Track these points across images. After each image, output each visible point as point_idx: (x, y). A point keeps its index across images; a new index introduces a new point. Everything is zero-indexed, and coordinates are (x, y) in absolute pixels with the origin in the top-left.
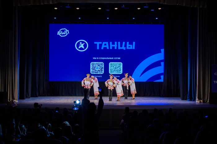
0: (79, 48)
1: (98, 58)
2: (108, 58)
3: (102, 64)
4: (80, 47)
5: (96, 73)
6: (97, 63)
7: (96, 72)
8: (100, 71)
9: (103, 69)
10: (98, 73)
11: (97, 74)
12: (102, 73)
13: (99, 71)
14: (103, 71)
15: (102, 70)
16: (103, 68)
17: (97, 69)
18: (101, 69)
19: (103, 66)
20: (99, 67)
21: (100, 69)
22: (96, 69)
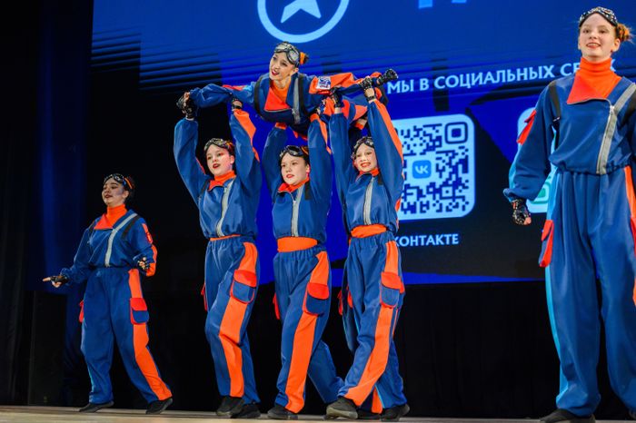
0: (284, 19)
1: (424, 84)
2: (506, 76)
3: (456, 133)
4: (288, 12)
5: (412, 209)
6: (420, 122)
7: (412, 199)
8: (447, 192)
9: (469, 177)
10: (431, 214)
11: (418, 216)
12: (458, 213)
13: (435, 190)
14: (470, 194)
15: (457, 183)
16: (464, 162)
17: (416, 175)
18: (455, 170)
19: (470, 144)
20: (431, 156)
21: (440, 171)
22: (411, 181)
